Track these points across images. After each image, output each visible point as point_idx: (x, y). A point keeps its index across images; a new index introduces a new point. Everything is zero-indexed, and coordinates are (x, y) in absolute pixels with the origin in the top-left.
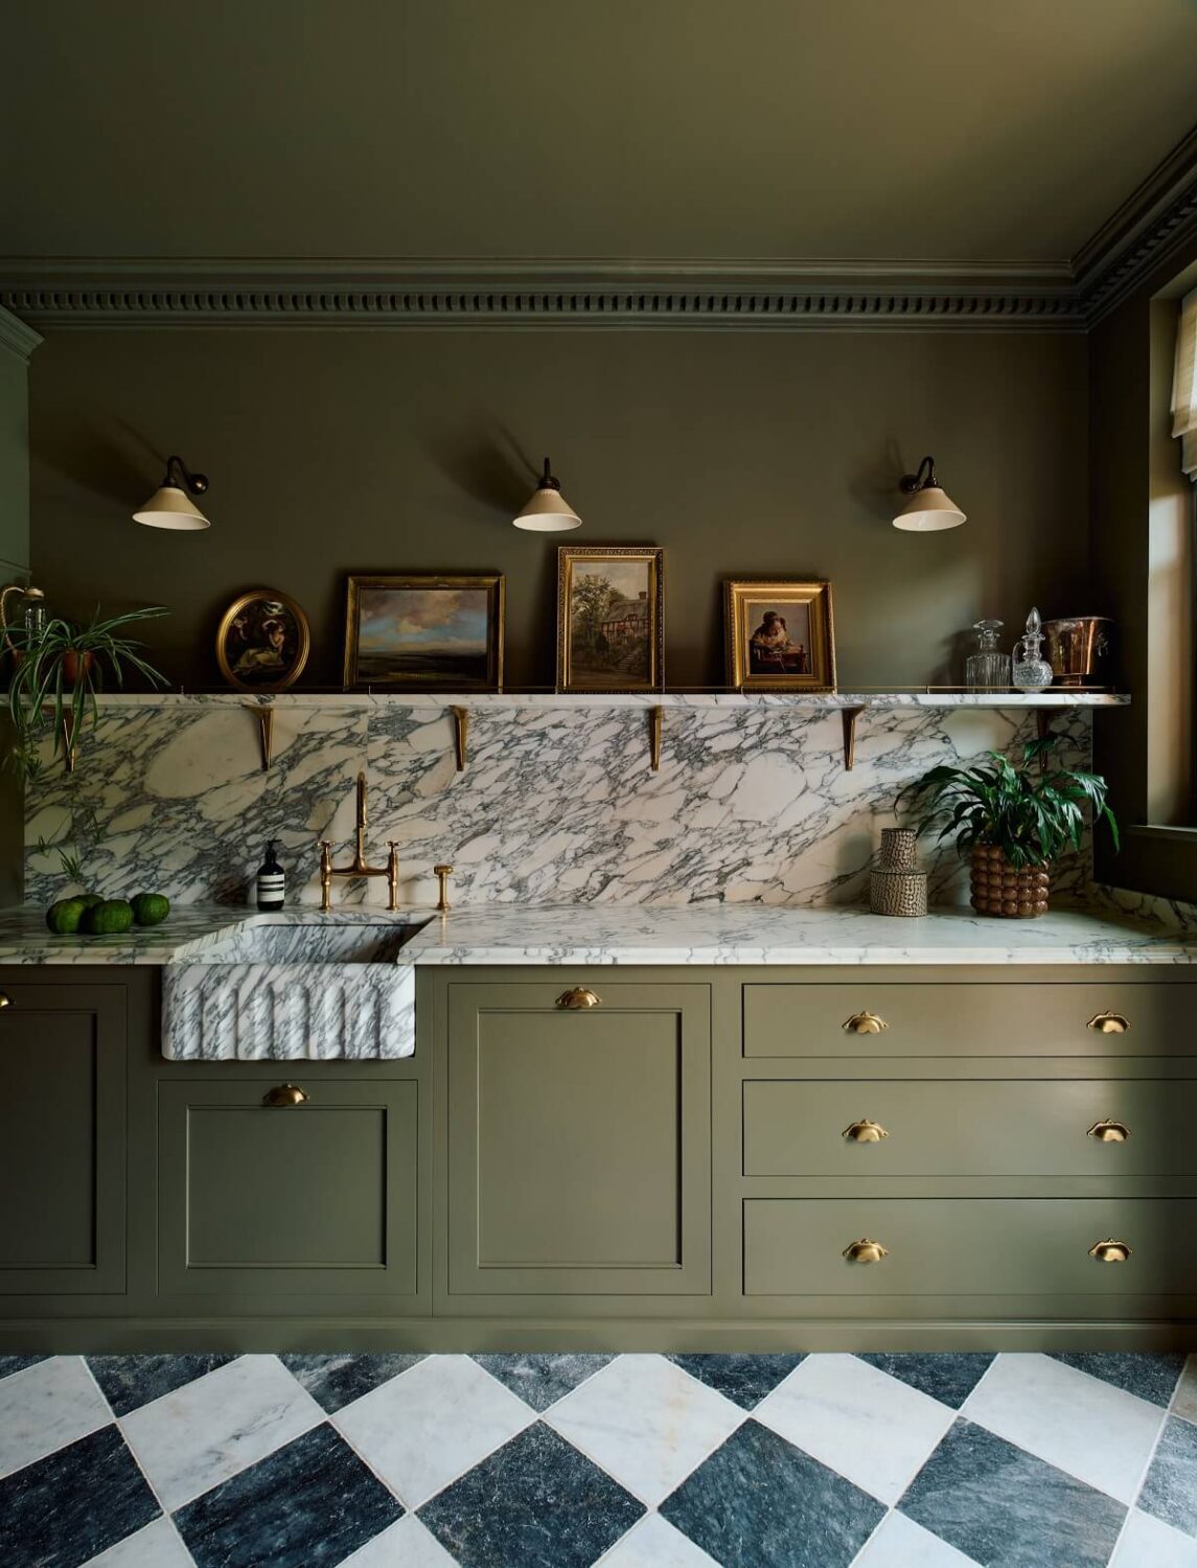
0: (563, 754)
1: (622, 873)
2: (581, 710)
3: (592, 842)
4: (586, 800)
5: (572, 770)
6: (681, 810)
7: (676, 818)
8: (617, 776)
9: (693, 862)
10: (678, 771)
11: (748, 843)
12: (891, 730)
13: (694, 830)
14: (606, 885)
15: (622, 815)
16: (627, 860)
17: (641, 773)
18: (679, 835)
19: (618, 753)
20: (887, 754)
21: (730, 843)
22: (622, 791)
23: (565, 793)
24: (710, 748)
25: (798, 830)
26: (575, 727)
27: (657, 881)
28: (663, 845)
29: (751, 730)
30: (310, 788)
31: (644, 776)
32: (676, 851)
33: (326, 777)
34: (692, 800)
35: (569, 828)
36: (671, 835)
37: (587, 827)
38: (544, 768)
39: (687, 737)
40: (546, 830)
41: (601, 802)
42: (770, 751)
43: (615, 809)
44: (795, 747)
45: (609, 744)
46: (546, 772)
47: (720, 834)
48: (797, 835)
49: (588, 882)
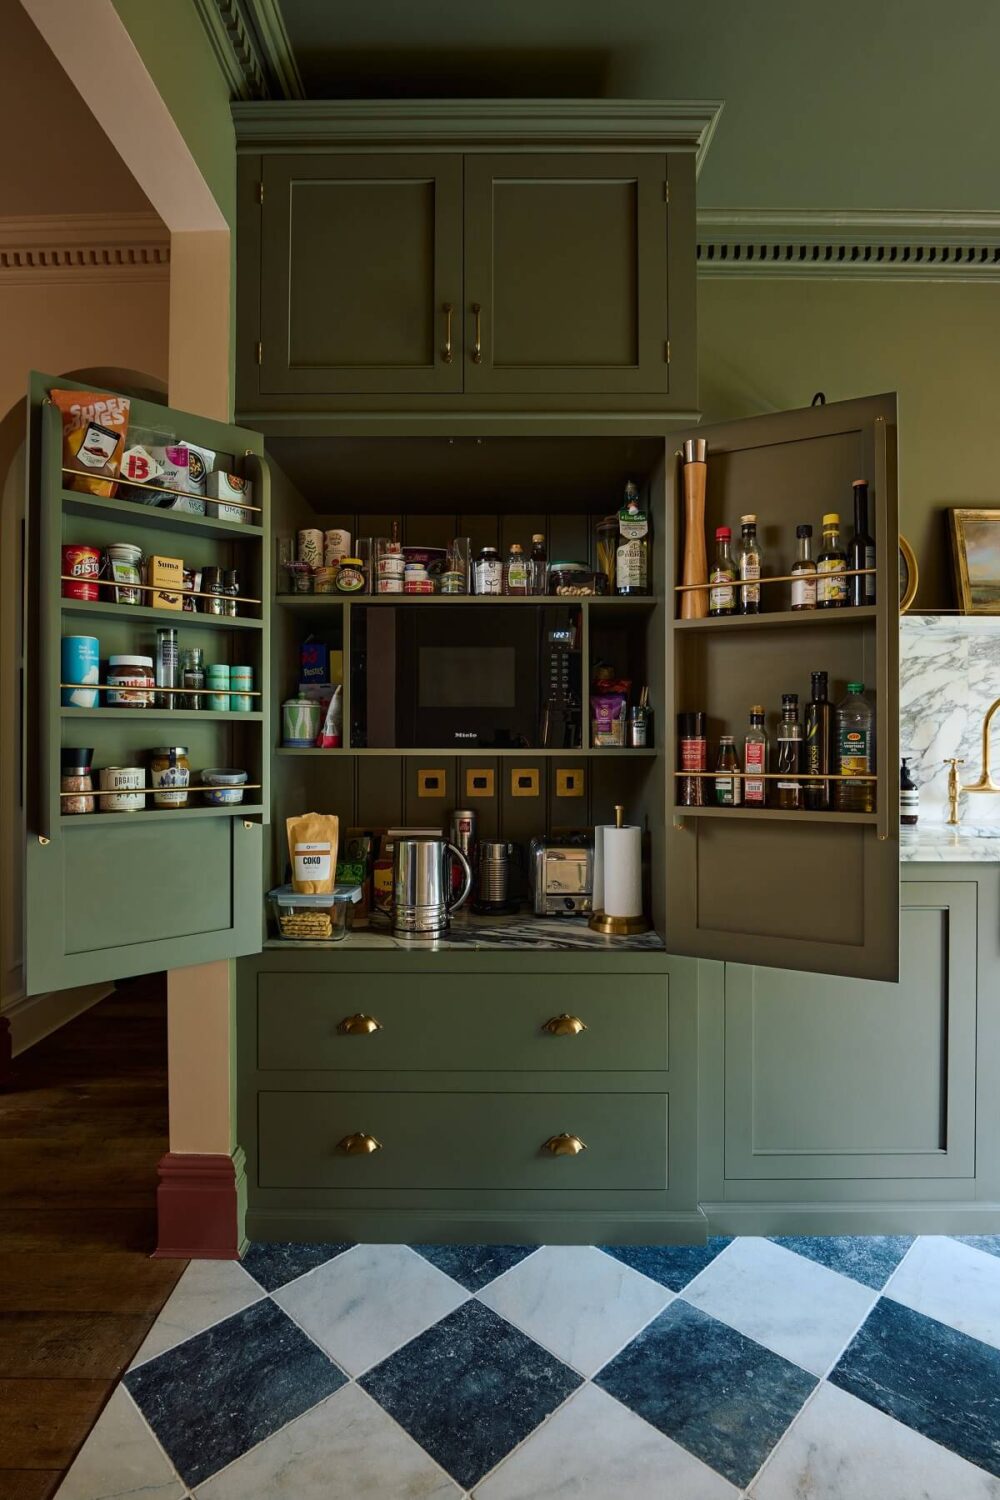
30: (914, 709)
33: (929, 699)
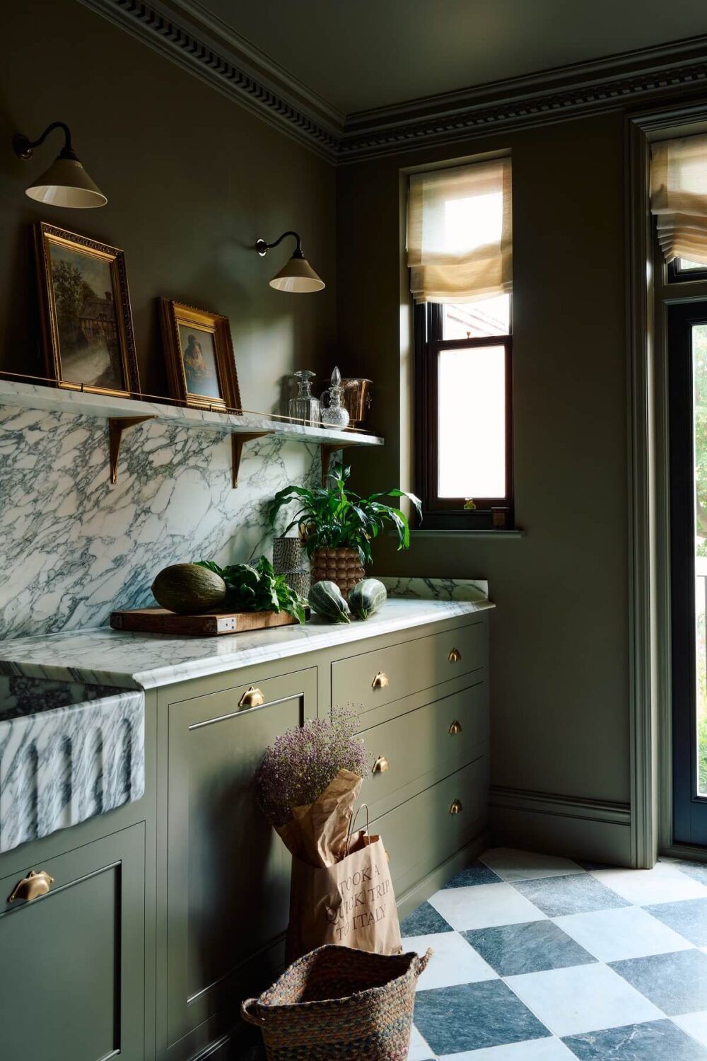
0: (38, 462)
1: (88, 595)
2: (55, 412)
3: (62, 562)
4: (59, 514)
5: (46, 480)
6: (132, 525)
7: (128, 533)
8: (84, 488)
9: (140, 578)
10: (129, 486)
11: (177, 557)
12: (256, 454)
13: (141, 545)
14: (75, 608)
15: (90, 530)
16: (91, 581)
17: (103, 485)
18: (130, 551)
19: (85, 462)
20: (254, 475)
21: (164, 557)
22: (88, 505)
23: (39, 506)
24: (152, 462)
25: (206, 544)
26: (50, 431)
27: (114, 601)
28: (119, 561)
29: (179, 447)
31: (105, 489)
32: (127, 568)
34: (139, 515)
35: (43, 547)
36: (125, 552)
37: (58, 545)
38: (20, 476)
39: (137, 449)
40: (22, 551)
41: (71, 517)
42: (190, 468)
43: (82, 525)
44: (204, 465)
45: (77, 453)
46: (22, 481)
47: (158, 548)
48: (206, 548)
49: (58, 608)
